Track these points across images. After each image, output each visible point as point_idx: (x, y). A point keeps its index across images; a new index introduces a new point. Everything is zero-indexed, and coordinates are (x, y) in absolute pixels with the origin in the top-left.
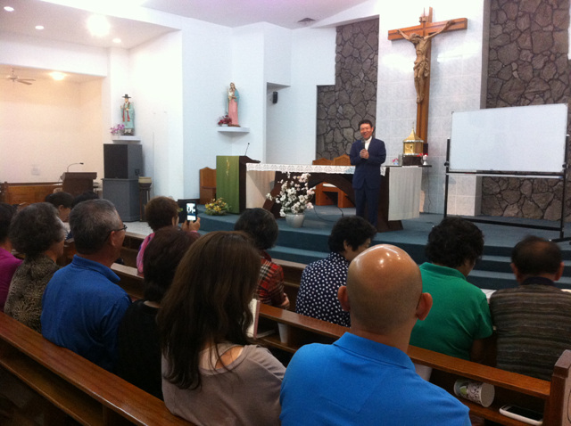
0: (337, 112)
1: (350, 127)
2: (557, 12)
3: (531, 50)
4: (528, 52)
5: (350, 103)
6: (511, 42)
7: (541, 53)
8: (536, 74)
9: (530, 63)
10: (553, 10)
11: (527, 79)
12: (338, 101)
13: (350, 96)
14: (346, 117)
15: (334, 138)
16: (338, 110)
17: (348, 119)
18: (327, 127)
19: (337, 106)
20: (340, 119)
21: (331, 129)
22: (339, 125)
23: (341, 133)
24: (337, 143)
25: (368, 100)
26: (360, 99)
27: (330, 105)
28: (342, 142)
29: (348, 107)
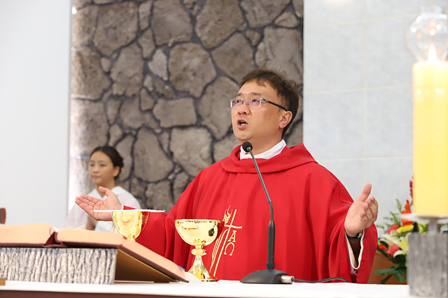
0: (146, 72)
1: (199, 124)
5: (195, 39)
12: (149, 33)
13: (194, 13)
14: (179, 86)
15: (137, 164)
16: (150, 65)
17: (187, 94)
18: (110, 125)
19: (147, 51)
20: (156, 95)
21: (124, 136)
22: (154, 117)
23: (161, 146)
24: (148, 182)
25: (264, 27)
26: (231, 24)
27: (122, 47)
28: (166, 179)
29: (186, 54)
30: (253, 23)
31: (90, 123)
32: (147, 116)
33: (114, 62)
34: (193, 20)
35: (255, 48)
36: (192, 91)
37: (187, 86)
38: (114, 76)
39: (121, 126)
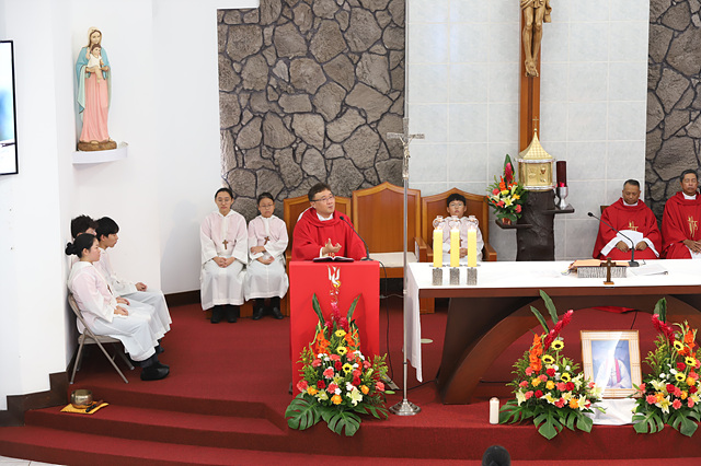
0: (271, 74)
1: (314, 111)
5: (309, 55)
12: (272, 48)
13: (308, 38)
14: (298, 86)
15: (266, 136)
16: (274, 70)
17: (305, 92)
18: (242, 110)
19: (271, 61)
20: (280, 91)
21: (254, 116)
22: (278, 105)
23: (285, 125)
24: (275, 149)
25: (362, 53)
26: (337, 48)
27: (249, 56)
28: (291, 146)
29: (302, 65)
30: (354, 49)
31: (226, 108)
32: (274, 105)
33: (243, 66)
34: (308, 43)
35: (356, 65)
36: (308, 90)
37: (304, 86)
38: (244, 76)
39: (251, 110)
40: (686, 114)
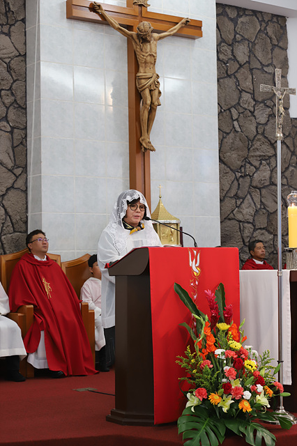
2: (277, 50)
3: (253, 94)
4: (249, 95)
6: (229, 76)
7: (263, 102)
8: (260, 131)
9: (252, 113)
10: (274, 46)
11: (251, 137)
40: (234, 201)
